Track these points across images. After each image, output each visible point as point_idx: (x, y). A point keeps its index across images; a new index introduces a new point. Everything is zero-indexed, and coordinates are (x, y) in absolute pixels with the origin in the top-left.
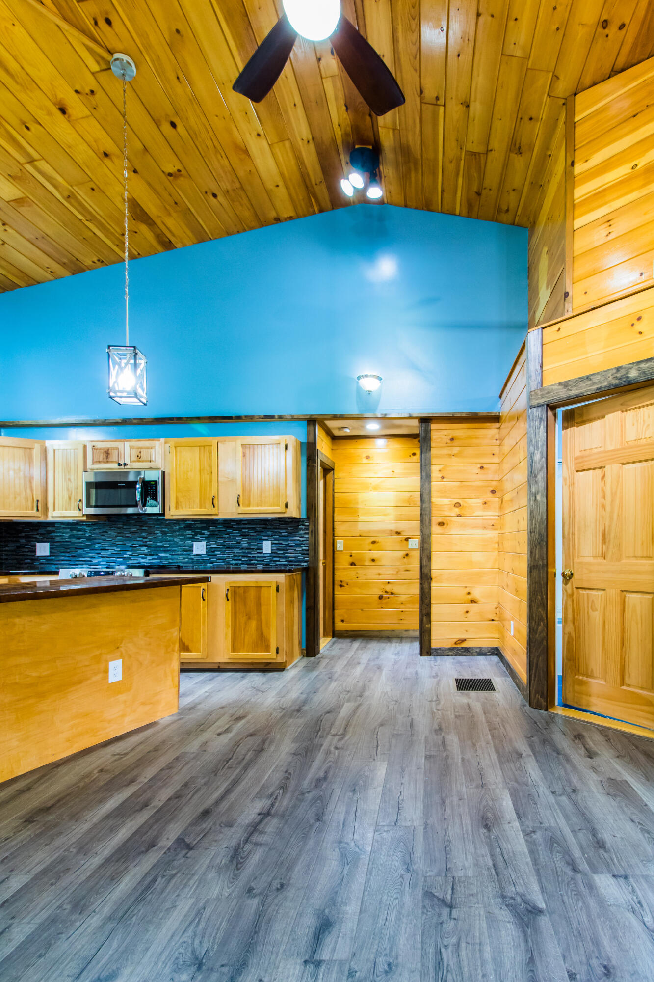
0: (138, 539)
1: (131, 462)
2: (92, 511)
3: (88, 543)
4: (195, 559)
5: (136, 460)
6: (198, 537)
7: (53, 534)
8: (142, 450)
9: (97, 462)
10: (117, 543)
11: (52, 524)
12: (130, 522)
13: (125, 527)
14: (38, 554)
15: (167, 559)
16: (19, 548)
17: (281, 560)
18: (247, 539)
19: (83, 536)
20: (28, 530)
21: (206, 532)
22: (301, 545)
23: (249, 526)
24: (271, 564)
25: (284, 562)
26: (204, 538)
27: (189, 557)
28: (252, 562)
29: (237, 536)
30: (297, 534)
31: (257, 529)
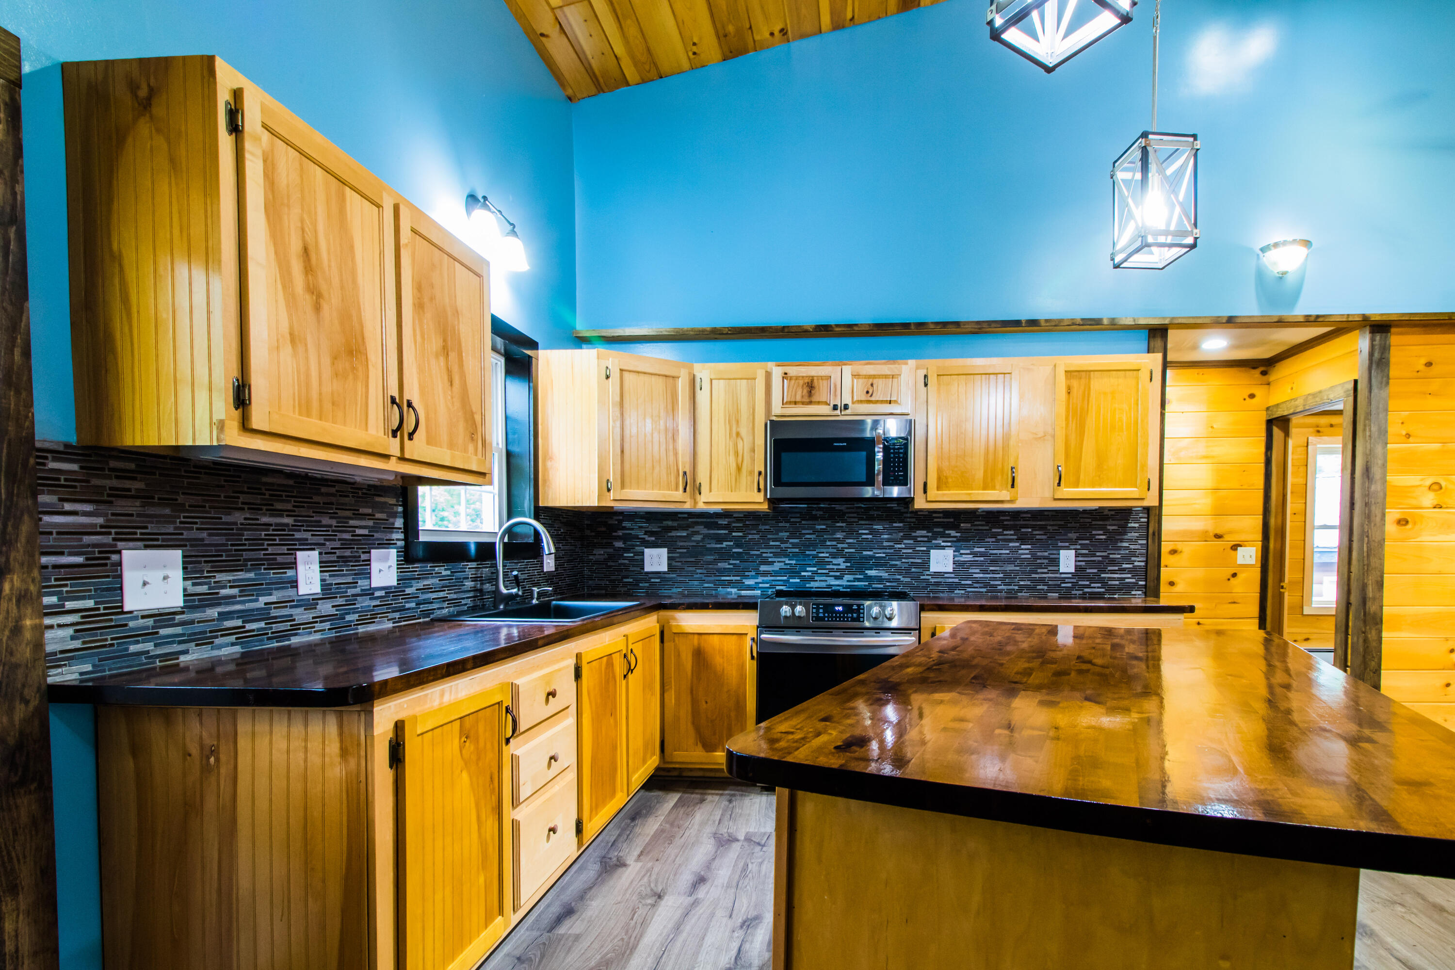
0: (828, 543)
3: (738, 550)
4: (933, 580)
6: (940, 541)
7: (674, 534)
8: (876, 382)
10: (790, 550)
12: (814, 512)
13: (803, 522)
14: (648, 568)
15: (880, 579)
16: (611, 557)
17: (1093, 585)
18: (1029, 547)
20: (631, 524)
21: (953, 533)
22: (1133, 559)
23: (1034, 523)
24: (1073, 592)
25: (1098, 588)
26: (949, 544)
27: (922, 577)
28: (1038, 587)
29: (1011, 541)
30: (1126, 537)
31: (1049, 527)
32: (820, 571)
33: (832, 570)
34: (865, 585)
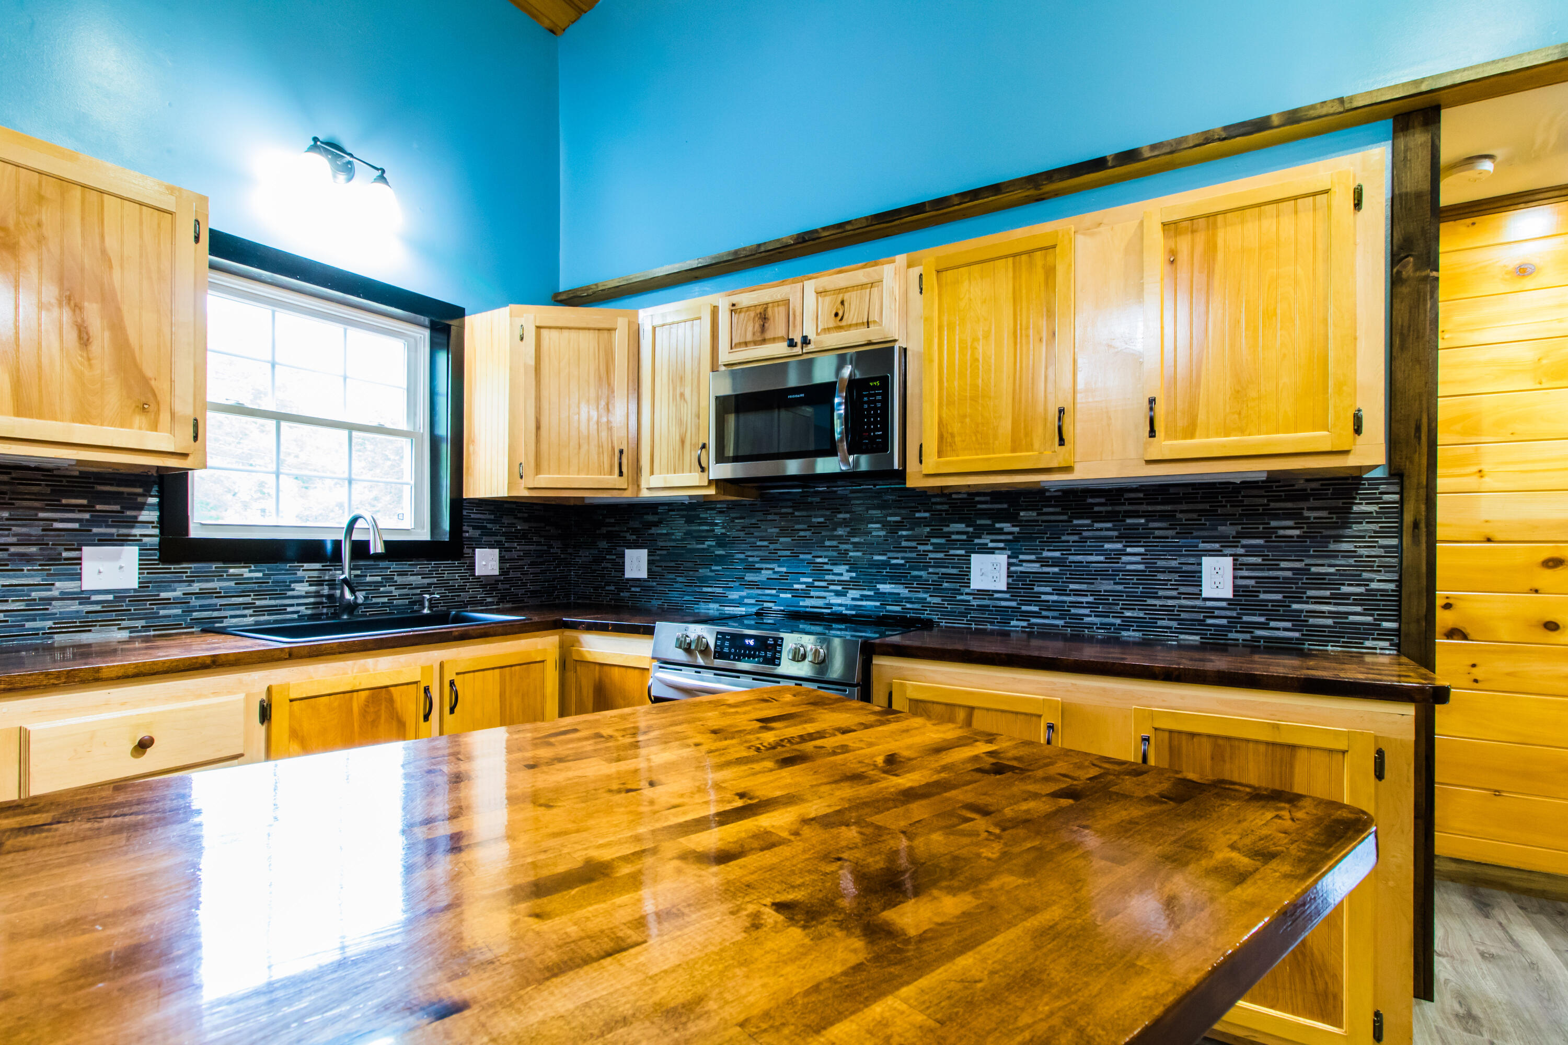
0: (827, 543)
1: (818, 334)
2: (725, 471)
3: (721, 552)
4: (975, 603)
5: (832, 324)
6: (986, 540)
7: (654, 530)
8: (846, 297)
9: (739, 344)
10: (780, 553)
11: (652, 507)
12: (810, 499)
13: (797, 514)
14: (628, 575)
15: (896, 599)
17: (1272, 624)
18: (1142, 550)
19: (710, 534)
20: (612, 520)
21: (1007, 527)
22: (1366, 575)
23: (1150, 508)
24: (1231, 635)
25: (1285, 629)
26: (1001, 545)
27: (959, 597)
28: (1160, 623)
29: (1109, 540)
30: (1348, 532)
31: (1179, 515)
32: (816, 584)
33: (832, 583)
34: (876, 607)
